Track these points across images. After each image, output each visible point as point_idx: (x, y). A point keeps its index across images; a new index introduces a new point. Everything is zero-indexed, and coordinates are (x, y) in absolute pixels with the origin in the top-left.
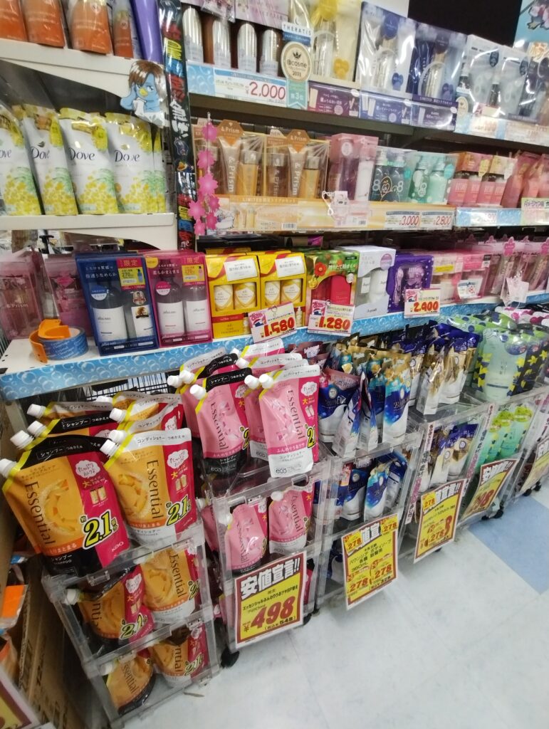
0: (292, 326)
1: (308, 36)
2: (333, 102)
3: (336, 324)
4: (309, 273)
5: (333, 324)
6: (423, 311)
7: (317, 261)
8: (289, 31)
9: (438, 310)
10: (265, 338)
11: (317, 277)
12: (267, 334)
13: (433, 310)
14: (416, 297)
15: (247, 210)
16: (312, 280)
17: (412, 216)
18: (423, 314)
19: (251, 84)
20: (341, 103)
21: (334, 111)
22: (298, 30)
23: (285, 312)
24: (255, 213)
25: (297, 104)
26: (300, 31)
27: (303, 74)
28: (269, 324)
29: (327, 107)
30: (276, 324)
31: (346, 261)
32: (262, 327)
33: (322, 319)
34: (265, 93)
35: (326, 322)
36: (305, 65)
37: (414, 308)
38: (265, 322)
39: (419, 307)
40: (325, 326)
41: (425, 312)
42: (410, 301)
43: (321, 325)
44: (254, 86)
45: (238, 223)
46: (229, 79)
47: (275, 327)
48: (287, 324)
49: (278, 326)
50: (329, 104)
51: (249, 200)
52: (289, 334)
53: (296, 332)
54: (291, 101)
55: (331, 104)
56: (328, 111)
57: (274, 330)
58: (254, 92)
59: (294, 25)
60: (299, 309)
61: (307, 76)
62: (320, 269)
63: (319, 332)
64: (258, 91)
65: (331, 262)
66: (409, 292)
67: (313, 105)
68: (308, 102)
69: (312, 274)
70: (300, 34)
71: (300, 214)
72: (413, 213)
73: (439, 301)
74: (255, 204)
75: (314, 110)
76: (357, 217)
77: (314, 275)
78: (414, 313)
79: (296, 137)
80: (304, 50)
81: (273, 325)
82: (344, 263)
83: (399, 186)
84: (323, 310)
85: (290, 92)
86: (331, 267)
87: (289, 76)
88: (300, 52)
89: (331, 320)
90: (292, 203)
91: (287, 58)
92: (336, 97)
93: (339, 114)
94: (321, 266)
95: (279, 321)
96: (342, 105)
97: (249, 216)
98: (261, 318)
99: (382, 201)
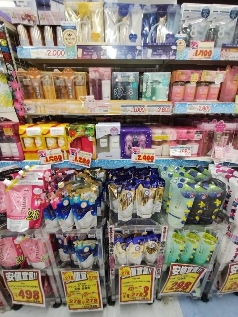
0: (61, 159)
1: (74, 25)
2: (91, 53)
3: (83, 161)
4: (67, 135)
5: (82, 161)
6: (143, 160)
7: (70, 129)
8: (65, 25)
9: (154, 161)
10: (46, 163)
11: (71, 137)
12: (47, 161)
13: (150, 160)
14: (139, 152)
15: (41, 105)
16: (69, 138)
17: (139, 107)
18: (143, 162)
19: (47, 51)
20: (96, 53)
21: (92, 58)
22: (69, 24)
23: (57, 152)
24: (45, 107)
25: (72, 57)
26: (70, 24)
27: (74, 43)
28: (48, 157)
29: (88, 56)
30: (52, 157)
31: (86, 130)
32: (45, 158)
33: (76, 158)
34: (54, 54)
35: (78, 159)
36: (74, 39)
37: (138, 158)
38: (46, 156)
39: (142, 158)
40: (77, 161)
41: (145, 161)
42: (135, 153)
43: (76, 160)
44: (49, 52)
45: (37, 111)
46: (37, 50)
47: (51, 158)
48: (58, 158)
49: (53, 158)
50: (89, 55)
51: (41, 101)
52: (59, 163)
53: (63, 162)
54: (68, 56)
55: (90, 54)
56: (89, 58)
57: (51, 160)
58: (49, 54)
59: (67, 22)
60: (65, 152)
61: (76, 43)
62: (72, 133)
63: (75, 164)
64: (51, 53)
65: (77, 130)
66: (134, 149)
67: (80, 56)
68: (77, 55)
69: (68, 135)
70: (70, 25)
71: (68, 107)
72: (140, 106)
73: (154, 156)
74: (44, 103)
75: (81, 58)
76: (102, 108)
77: (70, 136)
78: (137, 160)
79: (67, 72)
80: (73, 32)
81: (50, 157)
82: (85, 131)
83: (130, 92)
84: (76, 153)
85: (67, 52)
86: (78, 132)
87: (67, 45)
88: (71, 33)
89: (80, 158)
90: (63, 102)
91: (65, 37)
92: (92, 51)
93: (95, 58)
94: (72, 132)
95: (53, 156)
96: (97, 54)
97: (42, 108)
98: (44, 153)
99: (120, 99)
